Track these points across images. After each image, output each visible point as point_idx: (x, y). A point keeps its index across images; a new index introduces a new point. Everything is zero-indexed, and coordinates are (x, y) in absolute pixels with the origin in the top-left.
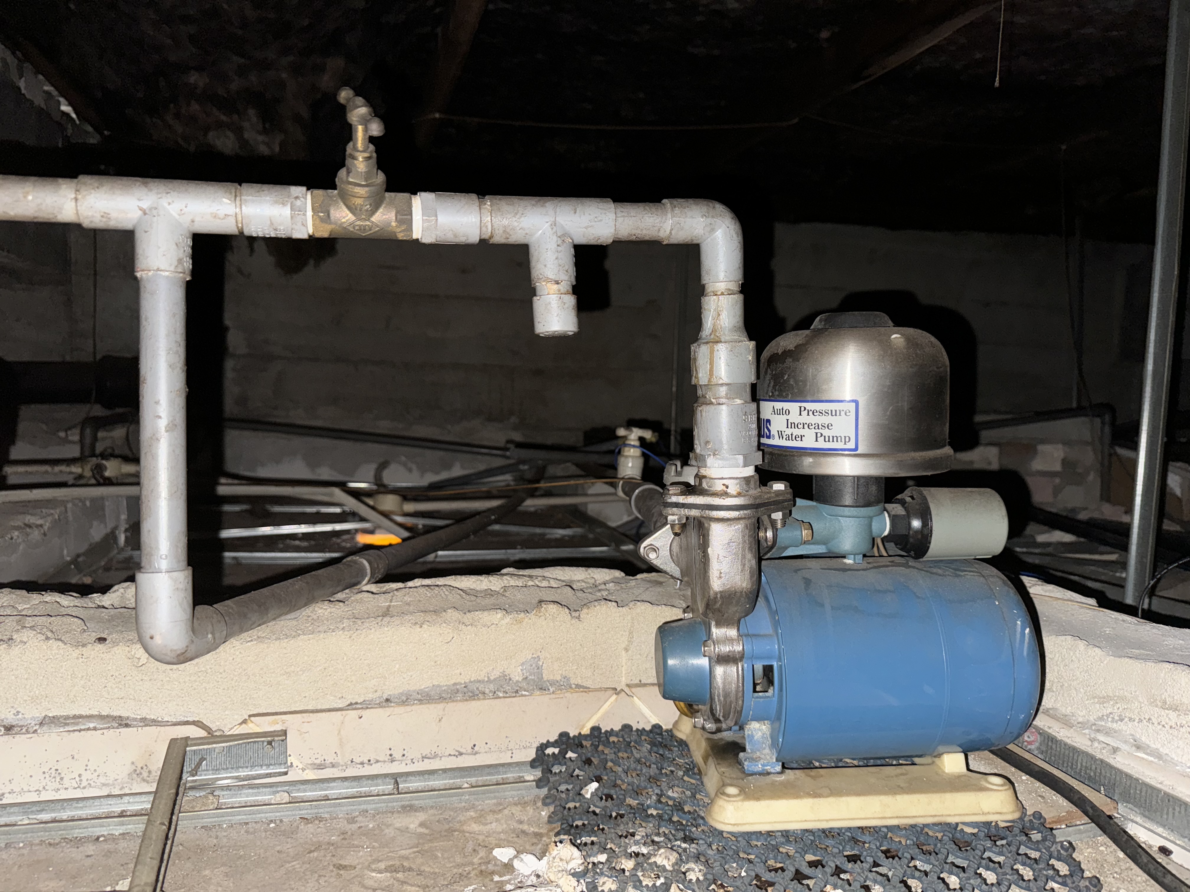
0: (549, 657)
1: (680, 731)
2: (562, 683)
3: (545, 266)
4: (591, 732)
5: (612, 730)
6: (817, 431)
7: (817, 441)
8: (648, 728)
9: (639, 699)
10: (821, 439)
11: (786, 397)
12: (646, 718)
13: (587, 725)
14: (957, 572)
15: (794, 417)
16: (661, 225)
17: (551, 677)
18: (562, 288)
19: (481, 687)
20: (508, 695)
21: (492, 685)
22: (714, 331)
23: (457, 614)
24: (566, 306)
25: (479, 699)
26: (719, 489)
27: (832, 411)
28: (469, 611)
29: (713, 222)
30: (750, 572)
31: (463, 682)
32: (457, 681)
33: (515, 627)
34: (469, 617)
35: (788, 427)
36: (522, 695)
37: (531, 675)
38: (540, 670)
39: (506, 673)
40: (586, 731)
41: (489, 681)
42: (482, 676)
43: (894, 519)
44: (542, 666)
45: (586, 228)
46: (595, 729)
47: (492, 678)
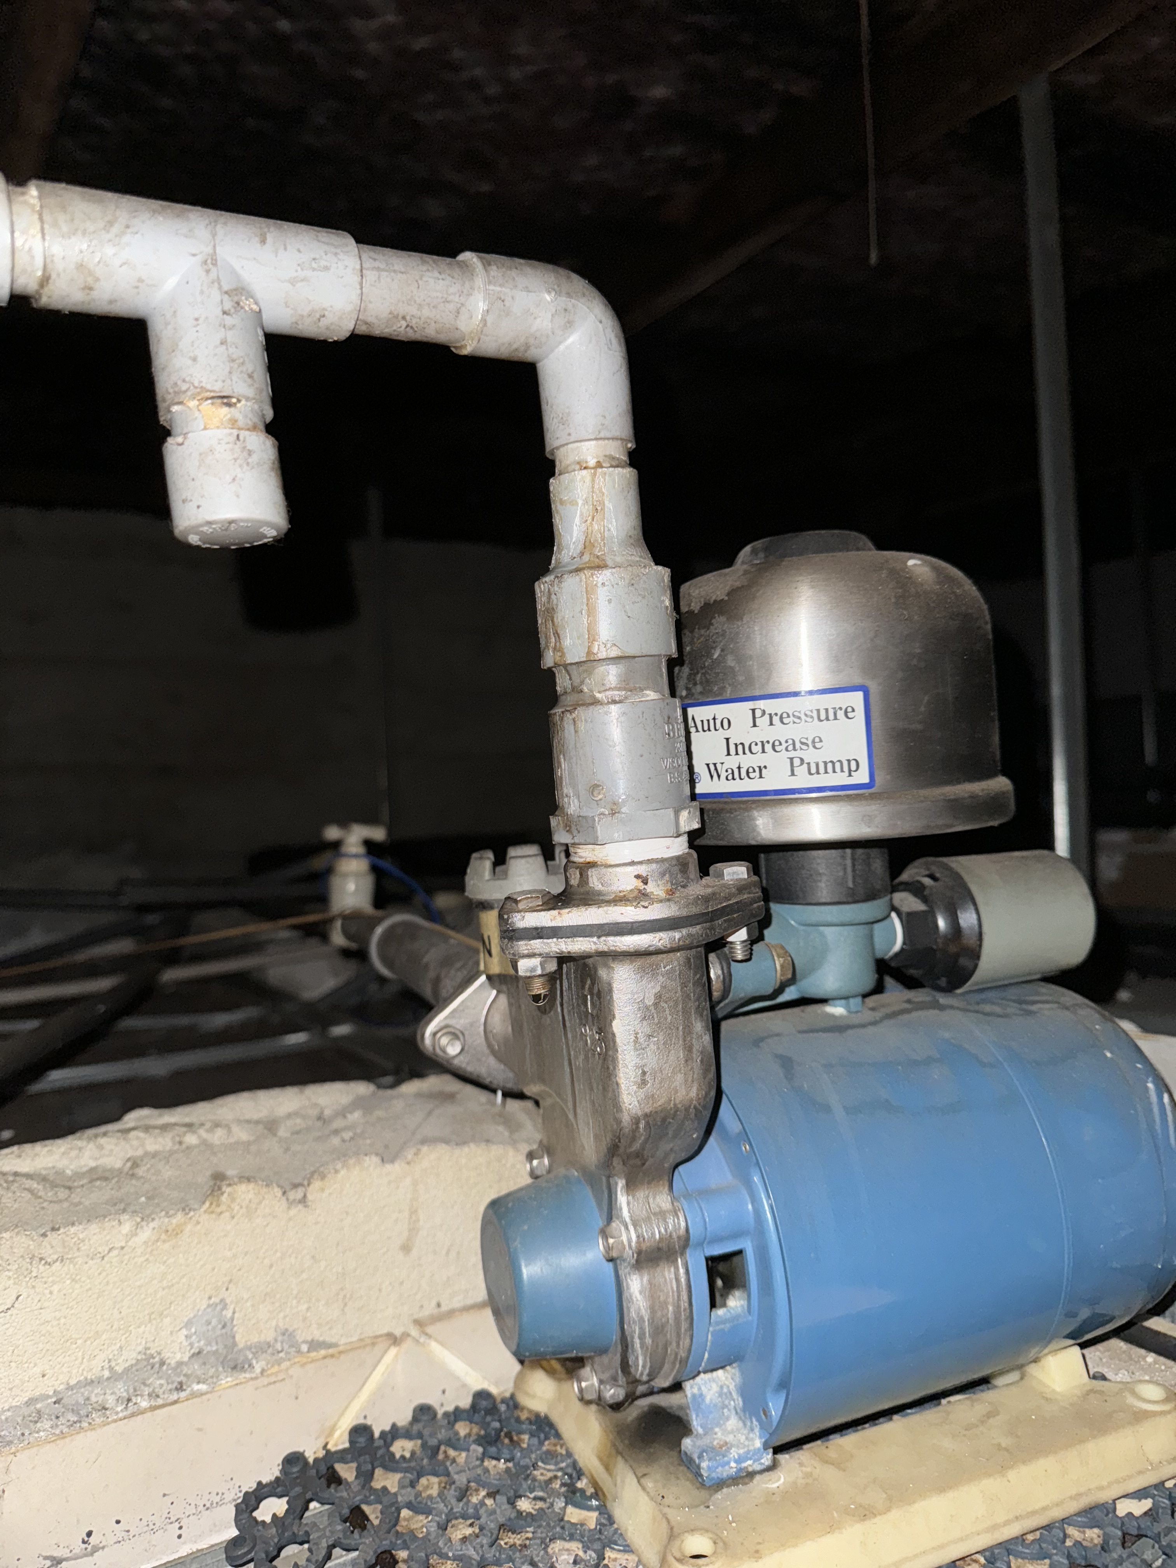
0: (246, 1296)
1: (533, 1397)
2: (279, 1347)
3: (194, 359)
4: (351, 1442)
5: (394, 1426)
6: (792, 754)
7: (793, 774)
8: (465, 1402)
9: (442, 1344)
10: (801, 771)
11: (721, 694)
12: (458, 1378)
13: (340, 1423)
14: (1024, 1006)
15: (741, 732)
16: (463, 299)
17: (255, 1339)
18: (240, 417)
19: (96, 1395)
20: (160, 1402)
21: (120, 1385)
22: (588, 545)
23: (24, 1239)
24: (254, 459)
25: (92, 1427)
26: (629, 888)
27: (818, 711)
28: (53, 1229)
29: (570, 306)
30: (702, 1061)
31: (51, 1393)
32: (37, 1393)
33: (167, 1246)
34: (54, 1243)
35: (729, 754)
36: (194, 1395)
37: (209, 1344)
38: (228, 1329)
39: (152, 1351)
40: (339, 1441)
41: (115, 1377)
42: (96, 1368)
43: (910, 921)
44: (232, 1319)
45: (293, 282)
46: (360, 1431)
47: (119, 1369)
